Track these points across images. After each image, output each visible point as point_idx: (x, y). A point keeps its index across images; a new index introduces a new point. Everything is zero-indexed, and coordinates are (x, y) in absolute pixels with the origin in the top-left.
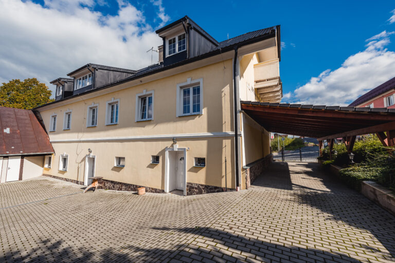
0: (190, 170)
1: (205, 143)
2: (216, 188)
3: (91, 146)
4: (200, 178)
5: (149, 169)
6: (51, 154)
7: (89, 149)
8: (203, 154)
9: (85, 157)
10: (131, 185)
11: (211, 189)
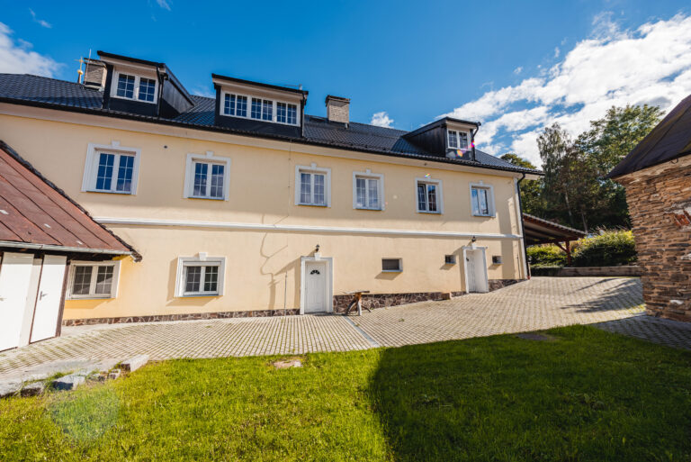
0: (490, 268)
1: (499, 243)
2: (512, 280)
3: (320, 239)
4: (497, 274)
5: (443, 270)
6: (109, 257)
7: (318, 246)
8: (498, 253)
9: (300, 259)
10: (417, 294)
11: (508, 282)
